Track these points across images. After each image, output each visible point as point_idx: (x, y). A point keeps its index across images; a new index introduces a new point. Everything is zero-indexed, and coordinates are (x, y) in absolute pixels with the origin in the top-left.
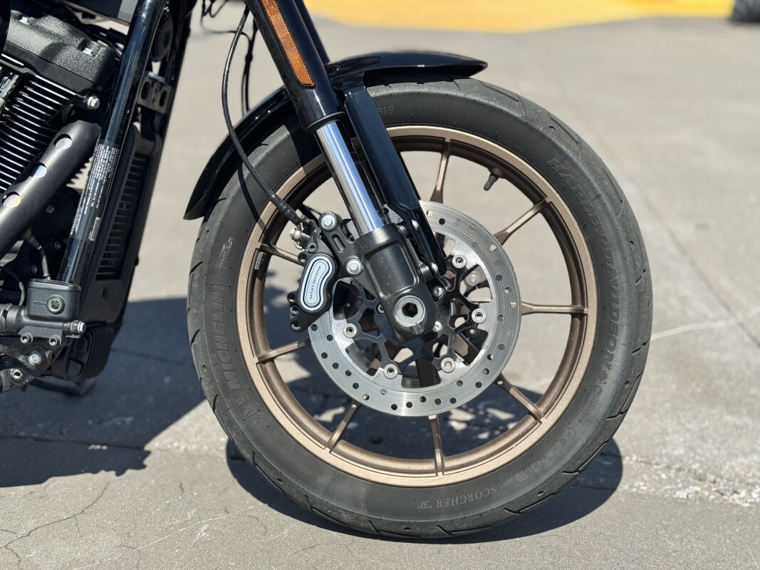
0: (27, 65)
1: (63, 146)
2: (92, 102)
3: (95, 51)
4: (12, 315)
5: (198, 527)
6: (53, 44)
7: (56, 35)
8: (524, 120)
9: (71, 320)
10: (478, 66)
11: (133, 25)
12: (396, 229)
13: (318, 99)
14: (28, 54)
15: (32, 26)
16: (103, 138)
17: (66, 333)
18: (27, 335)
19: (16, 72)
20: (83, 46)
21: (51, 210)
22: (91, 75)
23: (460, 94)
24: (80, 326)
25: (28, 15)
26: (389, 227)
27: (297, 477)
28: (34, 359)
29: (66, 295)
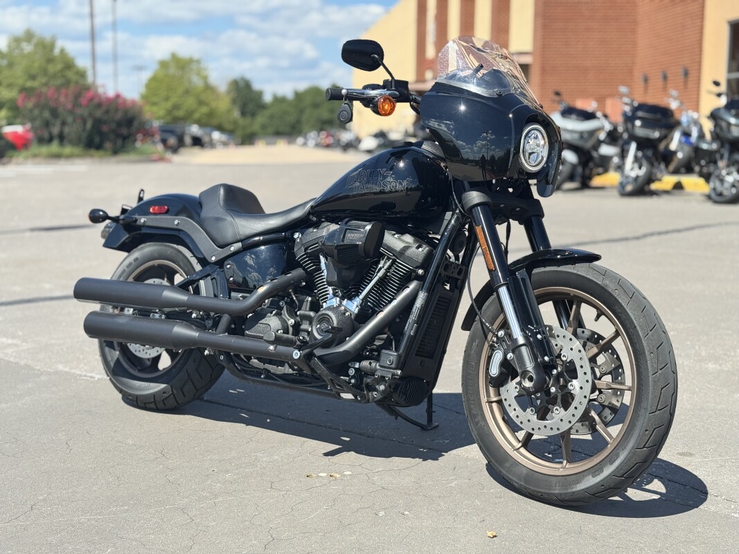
0: (394, 255)
1: (407, 291)
2: (420, 272)
3: (424, 250)
4: (373, 364)
5: (452, 483)
6: (405, 247)
7: (407, 243)
8: (602, 285)
9: (396, 369)
10: (597, 258)
11: (442, 236)
12: (529, 339)
13: (500, 275)
14: (395, 251)
15: (399, 239)
16: (422, 288)
17: (393, 375)
18: (378, 374)
19: (391, 259)
20: (418, 248)
21: (398, 320)
22: (420, 259)
23: (575, 272)
24: (399, 372)
25: (398, 233)
26: (526, 337)
27: (497, 462)
28: (382, 387)
29: (395, 357)
